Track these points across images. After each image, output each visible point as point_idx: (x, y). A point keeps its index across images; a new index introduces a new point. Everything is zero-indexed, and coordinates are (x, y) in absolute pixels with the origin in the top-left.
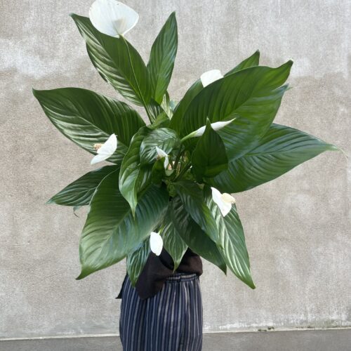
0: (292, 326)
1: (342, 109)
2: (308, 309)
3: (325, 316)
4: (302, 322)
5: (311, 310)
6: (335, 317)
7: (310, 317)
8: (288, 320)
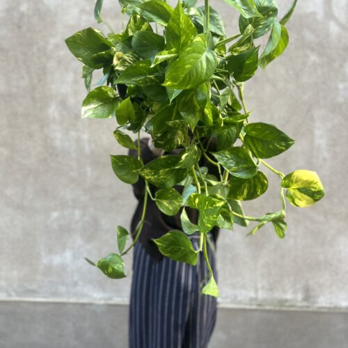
0: (240, 303)
1: (313, 58)
2: (259, 285)
3: (278, 295)
4: (251, 299)
5: (263, 287)
6: (289, 296)
7: (261, 295)
8: (236, 297)
